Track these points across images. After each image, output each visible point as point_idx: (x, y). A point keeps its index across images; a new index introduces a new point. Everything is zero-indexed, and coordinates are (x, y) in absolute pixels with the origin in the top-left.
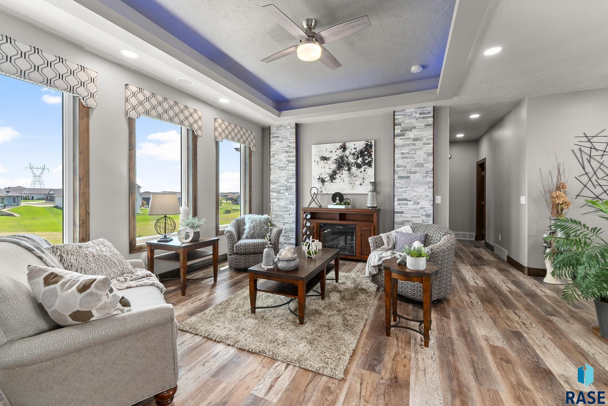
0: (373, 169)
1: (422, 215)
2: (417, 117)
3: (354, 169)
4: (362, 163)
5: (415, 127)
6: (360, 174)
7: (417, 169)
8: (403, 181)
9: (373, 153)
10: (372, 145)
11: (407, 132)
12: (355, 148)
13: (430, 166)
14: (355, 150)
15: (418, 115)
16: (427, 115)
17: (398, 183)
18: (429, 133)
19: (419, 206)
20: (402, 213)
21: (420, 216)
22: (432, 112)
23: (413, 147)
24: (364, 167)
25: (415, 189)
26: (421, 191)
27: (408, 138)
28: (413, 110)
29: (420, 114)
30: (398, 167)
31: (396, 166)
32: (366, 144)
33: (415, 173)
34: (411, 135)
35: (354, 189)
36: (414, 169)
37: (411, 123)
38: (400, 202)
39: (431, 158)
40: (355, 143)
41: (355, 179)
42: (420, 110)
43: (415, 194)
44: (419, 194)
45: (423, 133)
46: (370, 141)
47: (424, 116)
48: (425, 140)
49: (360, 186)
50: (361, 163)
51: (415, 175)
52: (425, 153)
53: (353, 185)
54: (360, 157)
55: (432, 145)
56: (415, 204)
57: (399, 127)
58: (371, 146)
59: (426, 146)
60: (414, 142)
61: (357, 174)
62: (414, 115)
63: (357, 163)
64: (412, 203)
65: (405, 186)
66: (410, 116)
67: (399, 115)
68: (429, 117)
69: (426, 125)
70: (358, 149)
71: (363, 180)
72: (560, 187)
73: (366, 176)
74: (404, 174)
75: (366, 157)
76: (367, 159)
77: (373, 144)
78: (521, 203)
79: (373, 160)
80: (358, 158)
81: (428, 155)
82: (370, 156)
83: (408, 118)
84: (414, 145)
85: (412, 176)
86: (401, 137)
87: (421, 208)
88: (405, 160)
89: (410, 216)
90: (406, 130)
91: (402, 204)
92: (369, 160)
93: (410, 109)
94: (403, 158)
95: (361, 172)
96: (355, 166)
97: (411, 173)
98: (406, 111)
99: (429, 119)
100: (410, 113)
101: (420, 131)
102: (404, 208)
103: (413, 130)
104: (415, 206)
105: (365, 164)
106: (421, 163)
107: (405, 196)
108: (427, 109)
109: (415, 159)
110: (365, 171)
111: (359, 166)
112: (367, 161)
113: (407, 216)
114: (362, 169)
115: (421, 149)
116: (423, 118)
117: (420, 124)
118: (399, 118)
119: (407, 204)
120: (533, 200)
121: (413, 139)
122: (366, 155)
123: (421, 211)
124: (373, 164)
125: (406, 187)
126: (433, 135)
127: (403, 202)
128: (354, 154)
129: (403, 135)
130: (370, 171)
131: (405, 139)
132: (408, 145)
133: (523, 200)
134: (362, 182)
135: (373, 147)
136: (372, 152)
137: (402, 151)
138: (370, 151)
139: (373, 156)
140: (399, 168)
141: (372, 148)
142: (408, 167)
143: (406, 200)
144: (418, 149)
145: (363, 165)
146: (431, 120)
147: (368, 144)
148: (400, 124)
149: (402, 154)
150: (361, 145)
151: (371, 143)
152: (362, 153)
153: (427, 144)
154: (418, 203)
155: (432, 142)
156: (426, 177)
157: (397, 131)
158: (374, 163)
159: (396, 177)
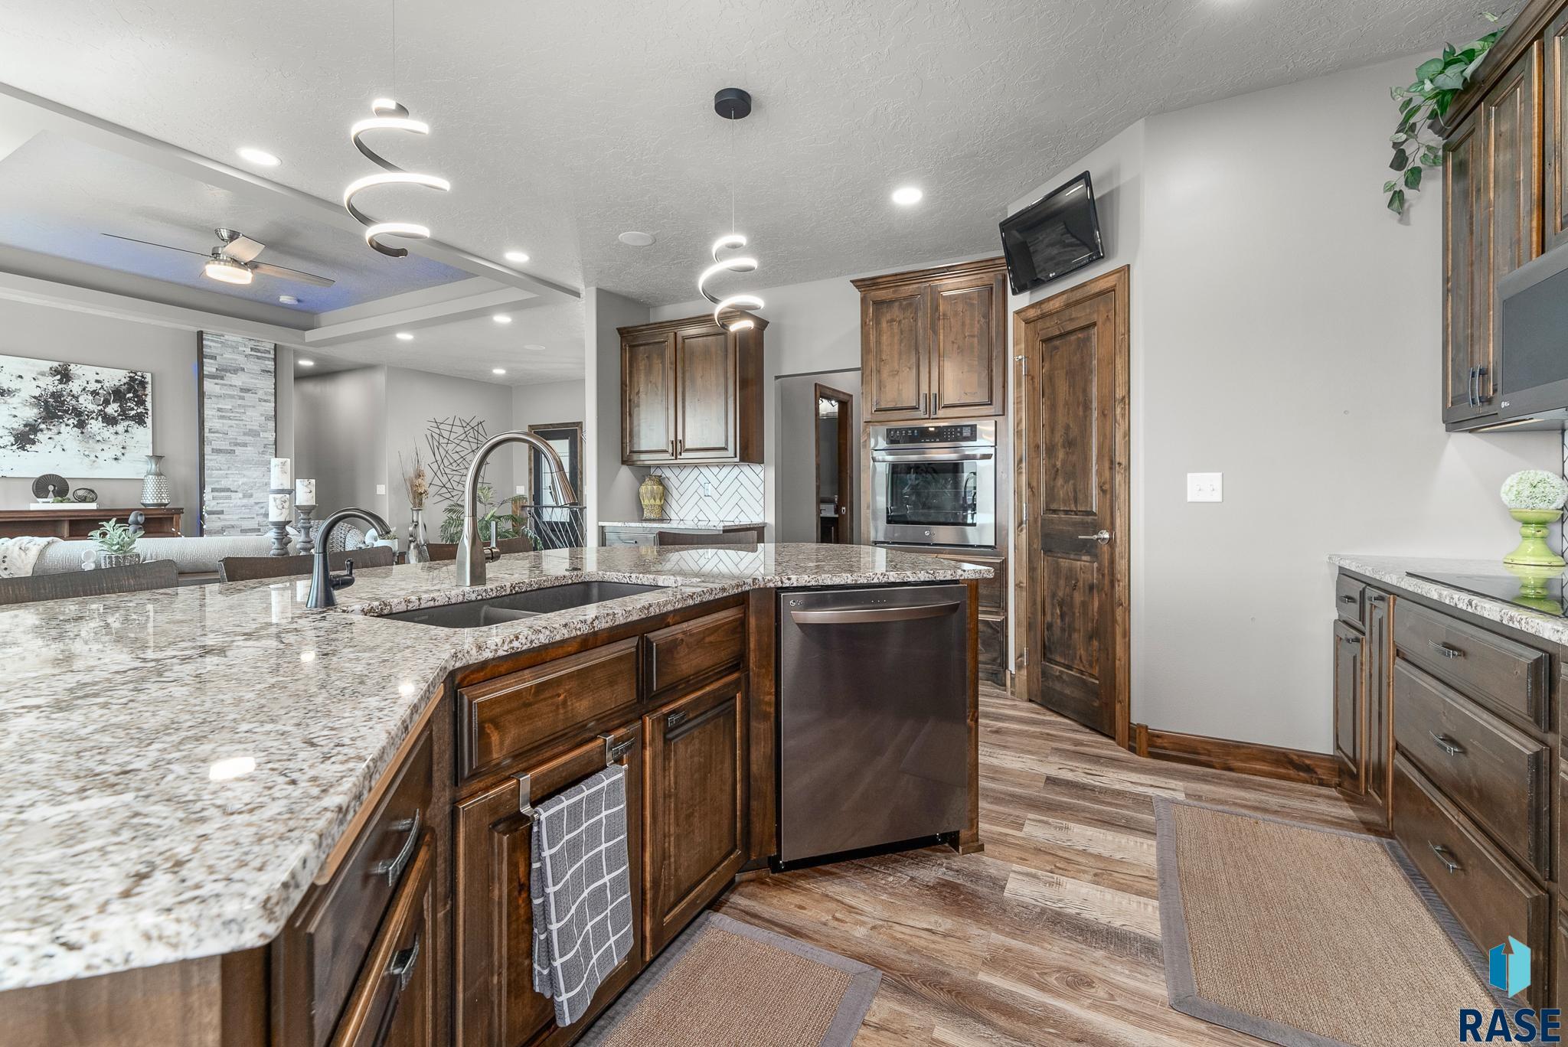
0: (149, 431)
1: (257, 515)
2: (246, 353)
3: (95, 426)
4: (119, 415)
5: (243, 370)
6: (113, 437)
7: (248, 439)
8: (221, 458)
9: (149, 399)
10: (147, 383)
11: (228, 374)
12: (97, 381)
13: (271, 436)
14: (99, 385)
15: (248, 351)
16: (263, 355)
17: (211, 460)
18: (268, 383)
19: (252, 501)
20: (222, 512)
21: (255, 516)
22: (272, 352)
23: (240, 402)
24: (126, 423)
25: (245, 472)
26: (255, 476)
27: (231, 385)
28: (239, 339)
29: (252, 349)
30: (210, 431)
31: (206, 430)
32: (130, 377)
33: (245, 445)
34: (238, 380)
35: (97, 468)
36: (241, 439)
37: (236, 360)
38: (216, 494)
39: (272, 424)
40: (98, 369)
41: (100, 446)
42: (252, 342)
43: (245, 480)
44: (251, 480)
45: (257, 381)
46: (139, 374)
47: (259, 354)
48: (260, 394)
49: (114, 462)
50: (116, 414)
51: (245, 448)
52: (262, 415)
53: (95, 459)
54: (114, 401)
55: (273, 405)
56: (244, 496)
57: (212, 361)
58: (143, 384)
59: (264, 403)
60: (242, 394)
61: (106, 437)
62: (240, 349)
63: (105, 413)
64: (241, 495)
65: (226, 467)
66: (234, 348)
67: (212, 341)
68: (268, 359)
69: (263, 371)
70: (106, 385)
71: (123, 451)
72: (419, 475)
73: (130, 443)
74: (225, 446)
75: (129, 404)
76: (133, 409)
77: (149, 378)
78: (378, 493)
79: (150, 413)
80: (107, 402)
81: (267, 419)
82: (141, 402)
83: (230, 350)
84: (243, 398)
85: (238, 450)
86: (216, 381)
87: (257, 503)
88: (225, 421)
89: (237, 517)
90: (226, 371)
91: (220, 498)
92: (139, 411)
93: (231, 337)
94: (222, 417)
95: (116, 433)
96: (100, 418)
97: (237, 444)
98: (226, 337)
99: (267, 362)
100: (234, 344)
101: (252, 378)
102: (223, 505)
103: (240, 373)
104: (245, 501)
105: (127, 418)
106: (256, 431)
107: (224, 484)
108: (263, 344)
109: (245, 423)
110: (127, 431)
111: (110, 421)
112: (133, 413)
113: (230, 518)
114: (120, 428)
115: (254, 407)
116: (258, 358)
117: (254, 366)
118: (211, 346)
119: (230, 498)
120: (393, 490)
121: (241, 389)
122: (129, 399)
123: (257, 508)
124: (149, 421)
125: (229, 469)
126: (275, 389)
127: (223, 494)
128: (95, 393)
129: (222, 378)
130: (142, 436)
131: (223, 385)
132: (232, 397)
133: (381, 490)
134: (119, 454)
135: (149, 387)
136: (146, 395)
137: (220, 406)
138: (140, 393)
139: (149, 405)
140: (212, 435)
141: (144, 388)
142: (232, 434)
143: (228, 490)
144: (250, 406)
145: (122, 419)
146: (270, 365)
147: (136, 379)
148: (214, 358)
149: (219, 410)
150: (115, 377)
151: (142, 377)
152: (118, 394)
153: (265, 401)
154: (251, 496)
155: (273, 399)
156: (263, 453)
157: (209, 367)
158: (150, 418)
159: (207, 449)
